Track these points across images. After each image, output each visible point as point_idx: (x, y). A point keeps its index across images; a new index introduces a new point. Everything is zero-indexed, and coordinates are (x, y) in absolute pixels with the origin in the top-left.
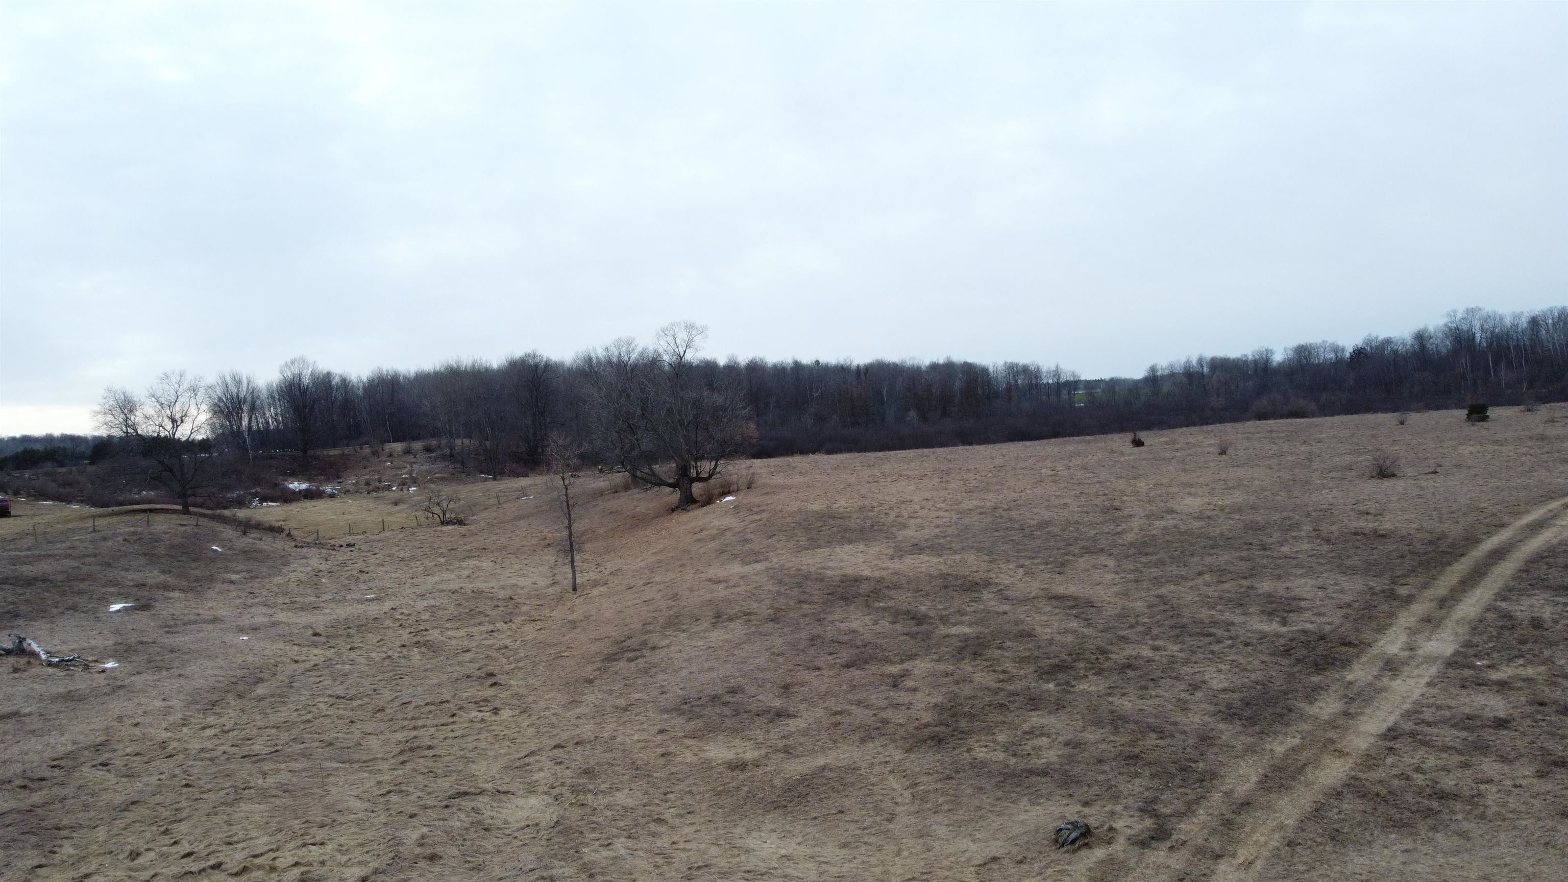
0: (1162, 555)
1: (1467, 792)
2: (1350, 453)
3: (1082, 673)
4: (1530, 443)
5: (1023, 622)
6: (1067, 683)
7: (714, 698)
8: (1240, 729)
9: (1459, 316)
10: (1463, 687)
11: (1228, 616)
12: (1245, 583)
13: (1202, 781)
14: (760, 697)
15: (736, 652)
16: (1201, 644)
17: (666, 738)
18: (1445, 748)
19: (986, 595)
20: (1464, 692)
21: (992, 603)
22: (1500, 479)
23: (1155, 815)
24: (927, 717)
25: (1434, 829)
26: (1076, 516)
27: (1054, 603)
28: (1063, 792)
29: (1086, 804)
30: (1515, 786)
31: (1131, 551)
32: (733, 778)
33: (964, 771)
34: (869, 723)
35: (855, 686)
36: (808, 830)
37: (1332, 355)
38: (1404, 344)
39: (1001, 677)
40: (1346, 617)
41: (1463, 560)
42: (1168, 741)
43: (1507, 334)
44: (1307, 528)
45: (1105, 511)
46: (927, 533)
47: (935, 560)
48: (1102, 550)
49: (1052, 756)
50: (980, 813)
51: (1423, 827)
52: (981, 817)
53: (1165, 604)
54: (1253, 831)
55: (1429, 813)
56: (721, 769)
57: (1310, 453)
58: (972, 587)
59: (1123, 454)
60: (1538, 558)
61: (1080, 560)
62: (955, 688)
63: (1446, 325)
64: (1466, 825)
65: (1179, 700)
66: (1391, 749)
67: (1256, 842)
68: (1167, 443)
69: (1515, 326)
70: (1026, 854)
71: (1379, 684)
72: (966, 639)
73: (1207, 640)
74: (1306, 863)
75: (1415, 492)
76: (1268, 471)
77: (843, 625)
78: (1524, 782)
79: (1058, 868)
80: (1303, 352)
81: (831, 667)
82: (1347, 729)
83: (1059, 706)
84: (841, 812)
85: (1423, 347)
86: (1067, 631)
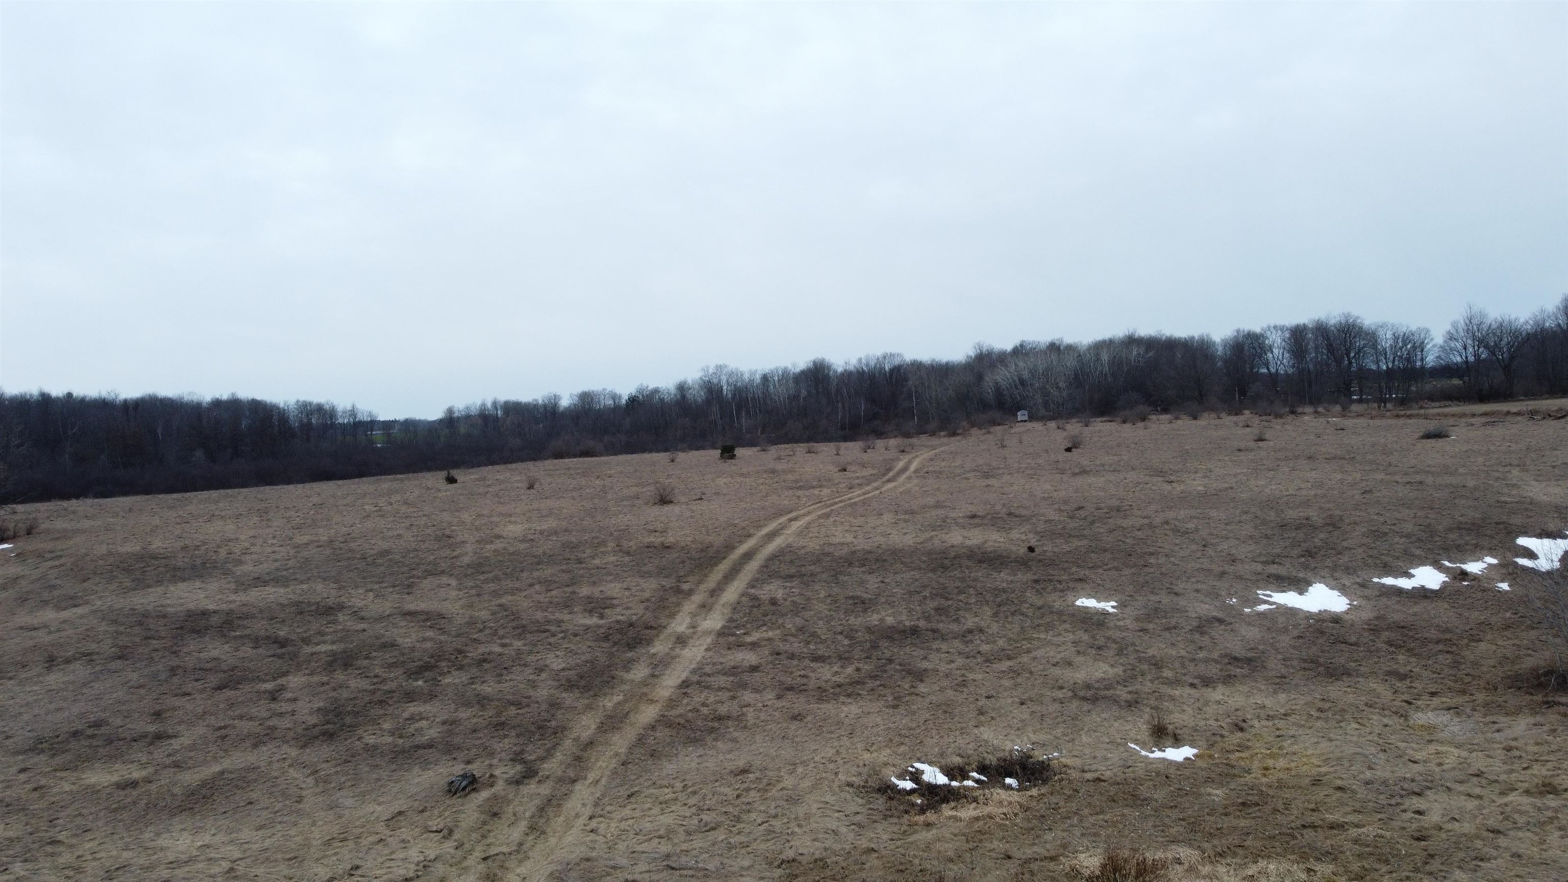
0: (496, 572)
1: (735, 714)
2: (636, 486)
3: (446, 670)
4: (765, 476)
5: (383, 636)
6: (434, 679)
7: (75, 734)
8: (579, 695)
9: (711, 371)
10: (729, 649)
11: (558, 616)
12: (568, 589)
13: (556, 733)
14: (129, 726)
15: (84, 691)
16: (539, 639)
17: (31, 775)
18: (720, 689)
19: (341, 617)
20: (730, 652)
21: (349, 623)
22: (746, 502)
23: (523, 762)
24: (313, 720)
25: (716, 740)
26: (413, 544)
27: (408, 617)
28: (448, 757)
29: (468, 762)
30: (764, 706)
31: (469, 571)
32: (126, 795)
33: (359, 754)
34: (258, 731)
35: (233, 704)
36: (220, 823)
37: (611, 402)
38: (668, 393)
39: (375, 680)
40: (646, 609)
41: (725, 561)
42: (526, 709)
43: (746, 388)
44: (611, 545)
45: (438, 539)
46: (265, 567)
47: (282, 590)
48: (443, 572)
49: (433, 733)
50: (380, 783)
51: (709, 739)
52: (381, 786)
53: (506, 610)
54: (597, 760)
55: (712, 730)
56: (109, 790)
57: (604, 486)
58: (328, 611)
59: (439, 490)
60: (772, 558)
61: (425, 582)
62: (334, 694)
63: (701, 378)
64: (736, 734)
65: (529, 680)
66: (685, 693)
67: (600, 767)
68: (477, 480)
69: (751, 381)
70: (426, 805)
71: (674, 654)
72: (333, 654)
73: (543, 635)
74: (635, 774)
75: (688, 514)
76: (572, 501)
77: (201, 655)
78: (769, 703)
79: (454, 810)
80: (586, 398)
81: (203, 691)
82: (655, 685)
83: (432, 696)
84: (250, 803)
85: (683, 397)
86: (424, 639)
